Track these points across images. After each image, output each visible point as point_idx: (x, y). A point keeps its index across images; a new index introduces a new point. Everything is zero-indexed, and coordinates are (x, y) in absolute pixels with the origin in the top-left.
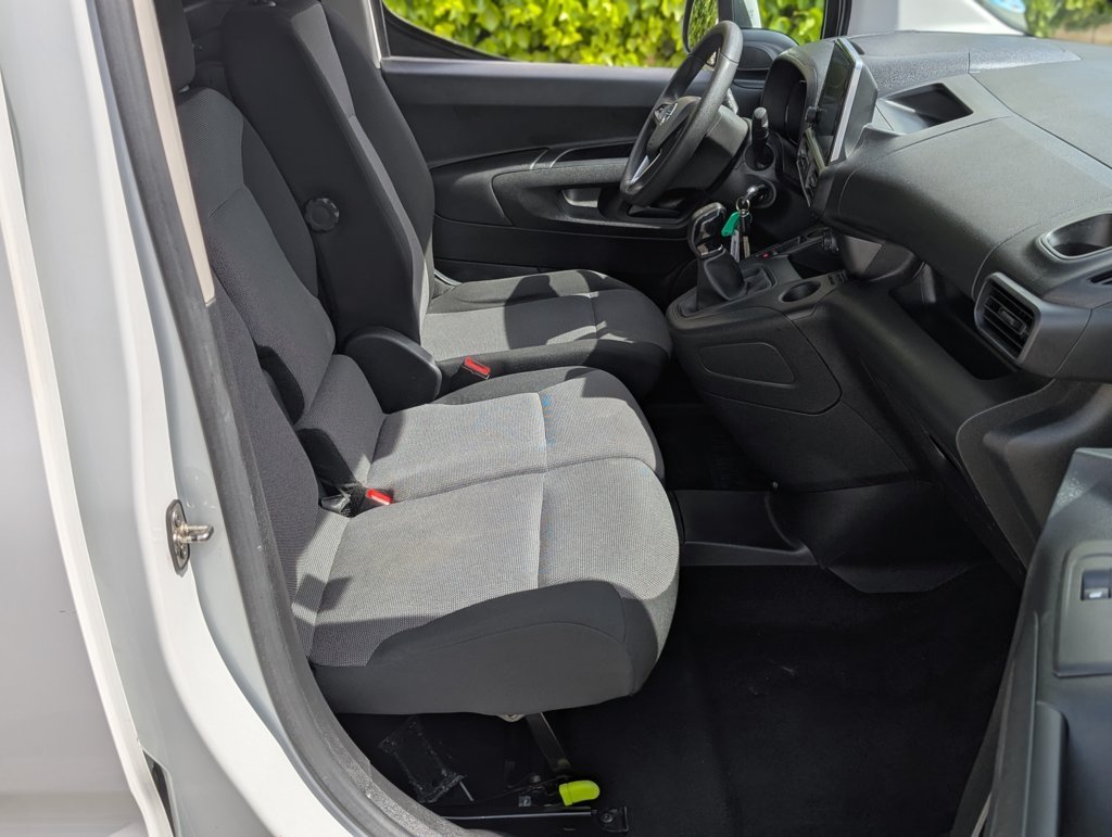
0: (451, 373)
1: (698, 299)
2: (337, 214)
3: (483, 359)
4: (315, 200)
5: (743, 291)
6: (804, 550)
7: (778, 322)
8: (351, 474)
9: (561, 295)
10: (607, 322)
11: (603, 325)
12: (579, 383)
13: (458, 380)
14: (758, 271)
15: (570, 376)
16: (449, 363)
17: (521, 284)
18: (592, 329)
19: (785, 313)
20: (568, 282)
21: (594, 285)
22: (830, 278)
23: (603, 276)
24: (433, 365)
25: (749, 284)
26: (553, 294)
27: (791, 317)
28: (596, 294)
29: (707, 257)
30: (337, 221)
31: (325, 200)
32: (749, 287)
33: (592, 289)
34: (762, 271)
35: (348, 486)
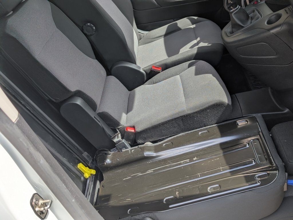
0: (148, 72)
1: (232, 27)
2: (94, 28)
3: (158, 64)
4: (85, 25)
5: (250, 21)
6: (287, 110)
7: (267, 34)
8: (119, 123)
9: (182, 28)
10: (200, 38)
11: (199, 39)
12: (193, 68)
13: (151, 74)
14: (254, 11)
15: (190, 66)
16: (147, 68)
17: (168, 27)
18: (195, 42)
19: (269, 30)
20: (184, 23)
21: (193, 22)
22: (286, 11)
23: (196, 18)
24: (142, 71)
25: (251, 17)
26: (179, 29)
27: (272, 31)
28: (194, 26)
29: (233, 12)
30: (95, 30)
31: (89, 24)
32: (252, 18)
33: (193, 24)
34: (256, 11)
35: (119, 127)
